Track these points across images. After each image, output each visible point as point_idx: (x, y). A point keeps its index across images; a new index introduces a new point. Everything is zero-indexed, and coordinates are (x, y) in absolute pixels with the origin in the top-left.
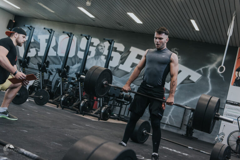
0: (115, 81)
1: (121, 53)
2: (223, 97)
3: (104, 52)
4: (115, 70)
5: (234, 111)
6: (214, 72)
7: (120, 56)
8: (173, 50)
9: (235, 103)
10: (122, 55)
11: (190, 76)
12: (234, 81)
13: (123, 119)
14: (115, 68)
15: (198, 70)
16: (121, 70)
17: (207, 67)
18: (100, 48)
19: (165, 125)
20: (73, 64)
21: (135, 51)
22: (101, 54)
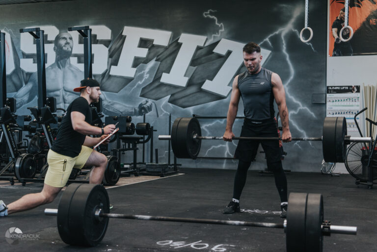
0: (110, 101)
1: (106, 43)
2: (319, 83)
3: (72, 49)
4: (105, 80)
5: (345, 103)
6: (292, 39)
7: (107, 49)
8: (206, 14)
9: (343, 88)
10: (110, 46)
12: (333, 47)
13: (144, 170)
14: (104, 75)
15: (262, 43)
16: (115, 76)
17: (277, 33)
18: (62, 42)
19: (225, 161)
20: (17, 88)
21: (133, 34)
22: (68, 54)
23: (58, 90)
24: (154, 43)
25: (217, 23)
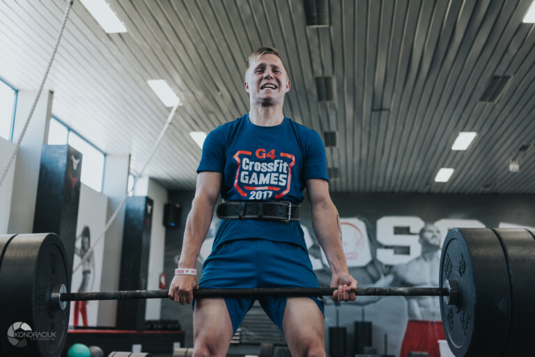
18: (428, 235)
20: (375, 281)
22: (437, 248)
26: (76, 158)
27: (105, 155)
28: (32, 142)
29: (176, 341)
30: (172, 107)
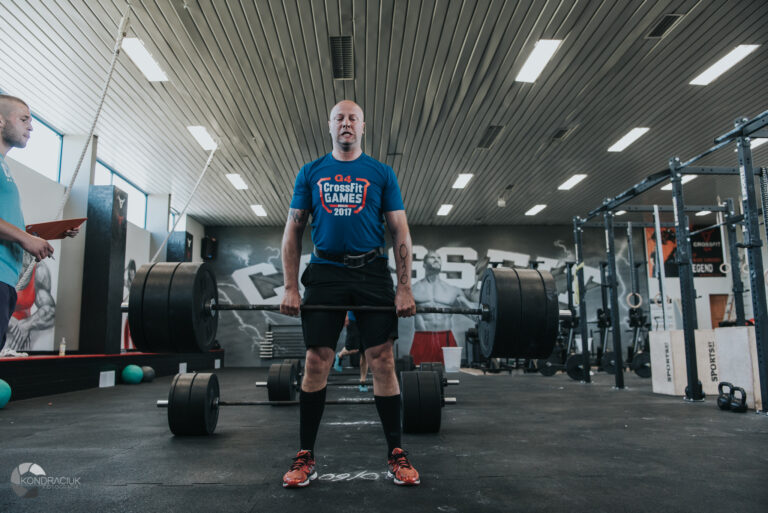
1: (473, 263)
3: (441, 266)
7: (474, 268)
8: (556, 244)
10: (476, 265)
11: (592, 278)
12: (652, 272)
14: (472, 289)
18: (431, 261)
22: (438, 271)
23: (428, 301)
24: (516, 264)
25: (565, 250)
26: (122, 198)
27: (147, 195)
28: (82, 184)
29: (217, 358)
30: (210, 151)
